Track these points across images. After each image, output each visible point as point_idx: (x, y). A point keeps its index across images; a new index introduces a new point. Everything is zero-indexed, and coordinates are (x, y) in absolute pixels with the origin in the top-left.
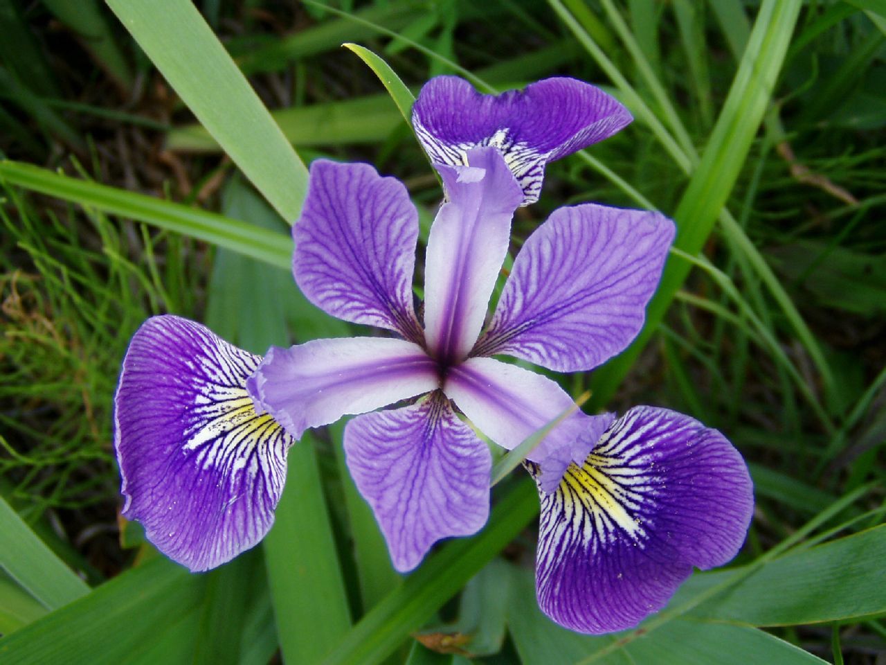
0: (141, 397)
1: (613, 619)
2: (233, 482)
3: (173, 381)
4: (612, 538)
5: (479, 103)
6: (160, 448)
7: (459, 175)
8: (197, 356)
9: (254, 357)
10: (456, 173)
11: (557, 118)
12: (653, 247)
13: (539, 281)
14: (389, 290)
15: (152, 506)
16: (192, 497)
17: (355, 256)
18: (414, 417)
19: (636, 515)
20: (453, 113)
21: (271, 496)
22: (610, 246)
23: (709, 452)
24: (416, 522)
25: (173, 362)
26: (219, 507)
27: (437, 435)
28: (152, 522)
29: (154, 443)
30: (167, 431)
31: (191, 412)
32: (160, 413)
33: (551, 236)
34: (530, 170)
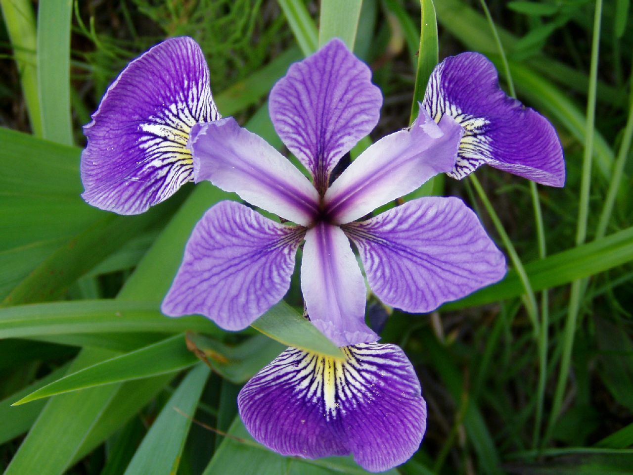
0: (147, 75)
1: (276, 440)
2: (144, 169)
3: (170, 83)
4: (315, 400)
5: (493, 91)
6: (133, 112)
7: (425, 123)
8: (194, 82)
9: (218, 114)
10: (425, 120)
11: (526, 143)
12: (484, 273)
13: (412, 226)
14: (328, 148)
15: (101, 138)
16: (121, 155)
17: (323, 112)
18: (273, 230)
19: (339, 401)
20: (469, 83)
21: (157, 197)
22: (465, 248)
23: (411, 409)
24: (204, 291)
25: (180, 73)
26: (126, 175)
27: (275, 252)
28: (93, 147)
29: (132, 106)
30: (144, 107)
31: (164, 109)
32: (149, 93)
33: (441, 208)
34: (472, 159)
